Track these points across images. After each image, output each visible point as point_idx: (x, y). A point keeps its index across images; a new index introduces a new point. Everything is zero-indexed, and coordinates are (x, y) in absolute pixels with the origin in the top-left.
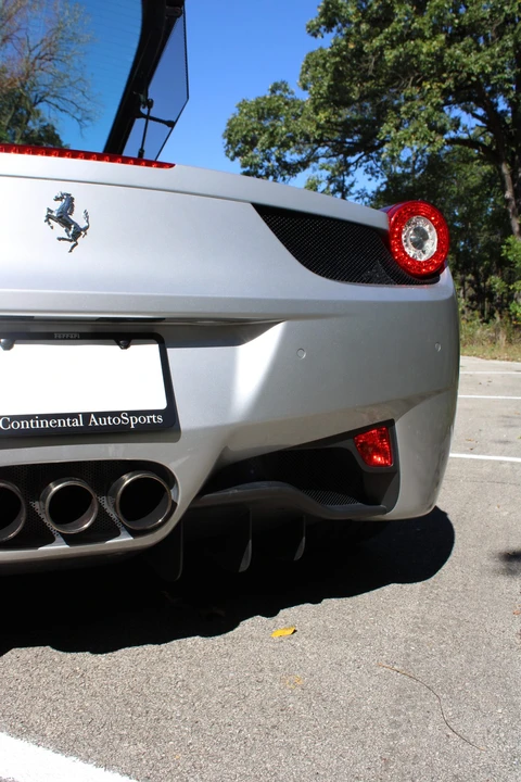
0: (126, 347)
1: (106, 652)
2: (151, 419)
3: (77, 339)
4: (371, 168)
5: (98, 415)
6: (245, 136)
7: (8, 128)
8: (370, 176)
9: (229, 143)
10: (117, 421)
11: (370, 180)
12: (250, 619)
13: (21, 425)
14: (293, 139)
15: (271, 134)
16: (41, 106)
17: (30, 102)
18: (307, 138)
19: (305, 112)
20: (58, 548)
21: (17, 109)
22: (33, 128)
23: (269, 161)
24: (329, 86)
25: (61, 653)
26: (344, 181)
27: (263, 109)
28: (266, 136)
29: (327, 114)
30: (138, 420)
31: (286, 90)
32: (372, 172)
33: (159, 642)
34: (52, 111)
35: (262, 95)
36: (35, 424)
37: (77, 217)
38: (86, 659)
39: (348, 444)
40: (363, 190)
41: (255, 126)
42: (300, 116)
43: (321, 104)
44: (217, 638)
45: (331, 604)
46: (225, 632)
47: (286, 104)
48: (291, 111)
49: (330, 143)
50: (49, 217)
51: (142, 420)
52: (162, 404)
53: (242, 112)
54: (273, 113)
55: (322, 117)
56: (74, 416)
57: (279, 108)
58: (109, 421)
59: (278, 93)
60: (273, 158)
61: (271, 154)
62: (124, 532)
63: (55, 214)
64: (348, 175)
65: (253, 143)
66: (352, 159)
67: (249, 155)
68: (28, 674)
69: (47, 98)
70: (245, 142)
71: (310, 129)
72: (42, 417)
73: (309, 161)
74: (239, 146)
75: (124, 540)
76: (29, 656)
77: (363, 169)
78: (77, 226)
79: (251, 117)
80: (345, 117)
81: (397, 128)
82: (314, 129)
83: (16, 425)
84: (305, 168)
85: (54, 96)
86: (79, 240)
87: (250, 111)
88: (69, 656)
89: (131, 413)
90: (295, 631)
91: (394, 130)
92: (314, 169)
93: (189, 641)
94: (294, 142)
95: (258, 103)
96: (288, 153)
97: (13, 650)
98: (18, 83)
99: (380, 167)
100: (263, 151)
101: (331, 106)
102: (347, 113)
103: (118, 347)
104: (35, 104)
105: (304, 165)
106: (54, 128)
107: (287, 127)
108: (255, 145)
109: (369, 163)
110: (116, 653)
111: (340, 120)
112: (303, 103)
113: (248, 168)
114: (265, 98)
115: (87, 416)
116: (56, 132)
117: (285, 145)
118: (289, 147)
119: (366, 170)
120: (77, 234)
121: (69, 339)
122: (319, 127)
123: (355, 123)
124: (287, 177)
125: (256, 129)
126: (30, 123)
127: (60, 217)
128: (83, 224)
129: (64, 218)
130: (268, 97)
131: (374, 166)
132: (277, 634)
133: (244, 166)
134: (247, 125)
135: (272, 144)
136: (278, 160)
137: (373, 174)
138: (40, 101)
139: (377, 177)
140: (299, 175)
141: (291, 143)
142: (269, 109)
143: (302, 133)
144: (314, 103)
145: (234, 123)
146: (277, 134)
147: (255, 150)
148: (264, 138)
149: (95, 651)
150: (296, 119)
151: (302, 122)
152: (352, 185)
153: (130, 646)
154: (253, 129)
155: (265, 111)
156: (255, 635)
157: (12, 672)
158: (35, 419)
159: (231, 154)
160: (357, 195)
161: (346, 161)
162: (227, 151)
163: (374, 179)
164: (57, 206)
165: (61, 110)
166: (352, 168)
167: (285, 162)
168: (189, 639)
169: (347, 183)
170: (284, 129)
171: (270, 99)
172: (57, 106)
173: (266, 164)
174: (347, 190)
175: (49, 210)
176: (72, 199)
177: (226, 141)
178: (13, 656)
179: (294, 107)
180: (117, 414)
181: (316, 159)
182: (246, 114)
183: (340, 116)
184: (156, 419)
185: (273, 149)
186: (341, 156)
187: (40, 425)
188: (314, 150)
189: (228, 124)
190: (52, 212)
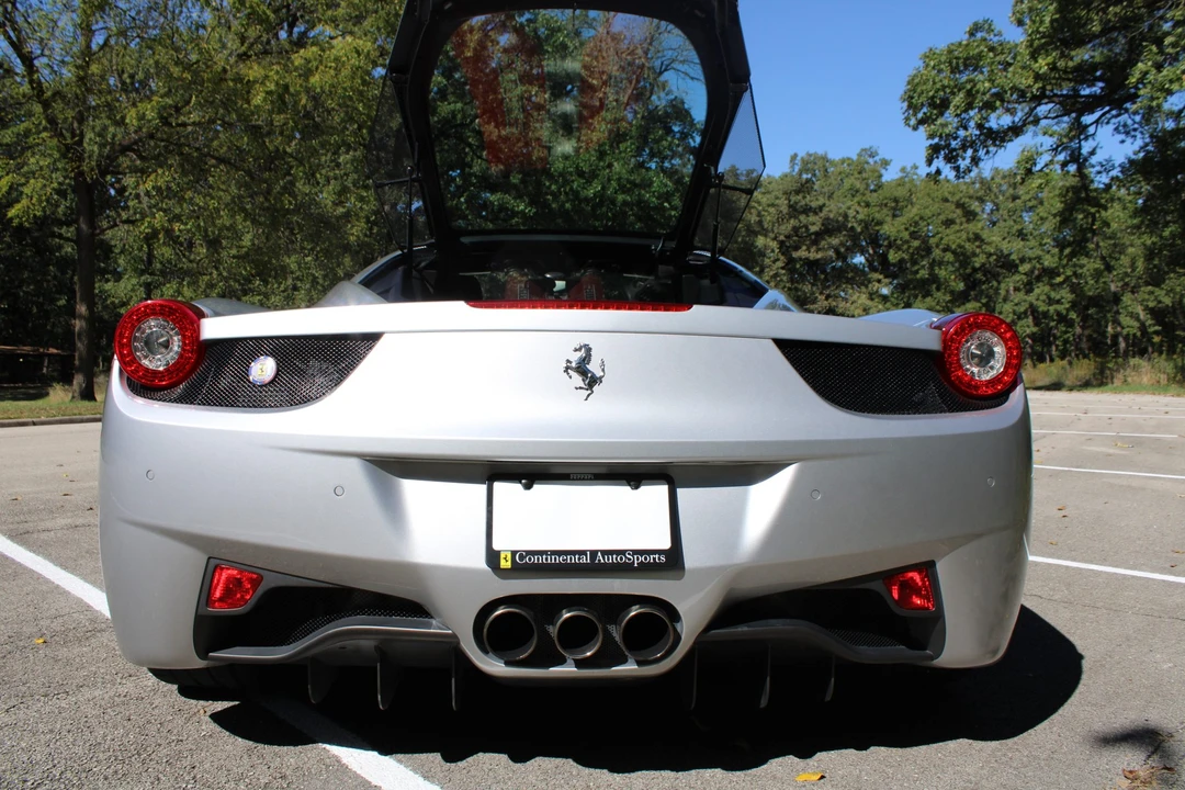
0: (637, 487)
1: (623, 772)
2: (654, 559)
3: (591, 479)
4: (1125, 125)
5: (605, 553)
6: (933, 97)
7: (628, 104)
8: (1122, 137)
9: (910, 107)
10: (621, 559)
11: (1123, 142)
12: (780, 759)
13: (535, 559)
14: (1000, 96)
15: (969, 93)
16: (667, 76)
17: (655, 72)
18: (1022, 94)
19: (1019, 58)
20: (567, 670)
21: (638, 81)
22: (658, 103)
23: (966, 128)
24: (1052, 21)
25: (580, 767)
26: (1080, 148)
27: (957, 58)
28: (962, 95)
29: (1050, 59)
30: (642, 559)
31: (990, 30)
32: (1127, 131)
33: (677, 769)
34: (680, 81)
35: (956, 40)
36: (547, 559)
37: (594, 367)
38: (603, 776)
39: (877, 586)
40: (1108, 161)
41: (946, 82)
42: (1010, 65)
43: (1042, 47)
44: (738, 773)
45: (878, 753)
46: (748, 769)
47: (992, 49)
48: (998, 58)
49: (1056, 99)
50: (567, 368)
51: (646, 559)
52: (666, 544)
53: (927, 66)
54: (973, 63)
55: (1042, 64)
56: (583, 553)
57: (980, 56)
58: (614, 559)
59: (979, 35)
60: (972, 124)
61: (969, 120)
62: (631, 660)
63: (574, 365)
64: (1086, 139)
65: (943, 106)
66: (1087, 119)
67: (939, 122)
68: (544, 783)
69: (673, 65)
70: (932, 105)
71: (1025, 81)
72: (554, 553)
73: (1024, 125)
74: (925, 110)
75: (629, 668)
76: (550, 766)
77: (1111, 127)
78: (593, 376)
79: (940, 71)
80: (1077, 60)
81: (1159, 67)
82: (1030, 81)
83: (530, 559)
84: (1017, 135)
85: (683, 62)
86: (596, 388)
87: (940, 63)
88: (587, 771)
89: (635, 552)
90: (823, 777)
91: (1154, 71)
92: (1035, 134)
93: (708, 773)
94: (1002, 101)
95: (950, 51)
96: (993, 116)
97: (537, 759)
98: (639, 51)
99: (1140, 123)
100: (957, 115)
101: (1056, 48)
102: (1083, 55)
103: (629, 488)
104: (661, 73)
105: (1016, 130)
106: (683, 103)
107: (991, 81)
108: (948, 108)
109: (1121, 118)
110: (632, 774)
111: (1071, 64)
112: (1017, 45)
113: (936, 140)
114: (960, 44)
115: (594, 553)
116: (686, 106)
117: (989, 106)
118: (994, 109)
119: (1116, 129)
120: (592, 382)
121: (584, 479)
122: (1038, 77)
123: (1094, 67)
124: (992, 149)
125: (948, 86)
126: (654, 97)
127: (578, 367)
128: (599, 373)
129: (582, 369)
130: (964, 43)
131: (1129, 122)
132: (801, 778)
133: (931, 136)
134: (934, 83)
135: (970, 106)
136: (980, 126)
137: (1127, 133)
138: (666, 70)
139: (1135, 137)
140: (1009, 145)
141: (998, 103)
142: (966, 59)
143: (1014, 89)
144: (1031, 46)
145: (916, 81)
146: (978, 92)
147: (947, 115)
148: (959, 99)
149: (613, 770)
150: (1005, 70)
151: (1014, 74)
152: (1093, 153)
153: (647, 770)
154: (944, 87)
155: (962, 61)
156: (779, 775)
157: (532, 778)
158: (547, 555)
159: (913, 122)
160: (1098, 168)
161: (1080, 123)
162: (907, 119)
163: (1129, 140)
164: (575, 357)
165: (692, 78)
166: (1091, 130)
167: (990, 129)
168: (709, 770)
169: (1085, 151)
170: (987, 85)
171: (967, 45)
172: (686, 74)
173: (962, 133)
174: (1086, 160)
175: (568, 361)
176: (590, 349)
177: (906, 104)
178: (536, 764)
179: (1002, 53)
180: (622, 552)
181: (1036, 121)
182: (934, 68)
183: (1072, 59)
184: (659, 559)
185: (972, 113)
186: (1074, 115)
187: (552, 560)
188: (1032, 110)
189: (909, 83)
190: (570, 362)
